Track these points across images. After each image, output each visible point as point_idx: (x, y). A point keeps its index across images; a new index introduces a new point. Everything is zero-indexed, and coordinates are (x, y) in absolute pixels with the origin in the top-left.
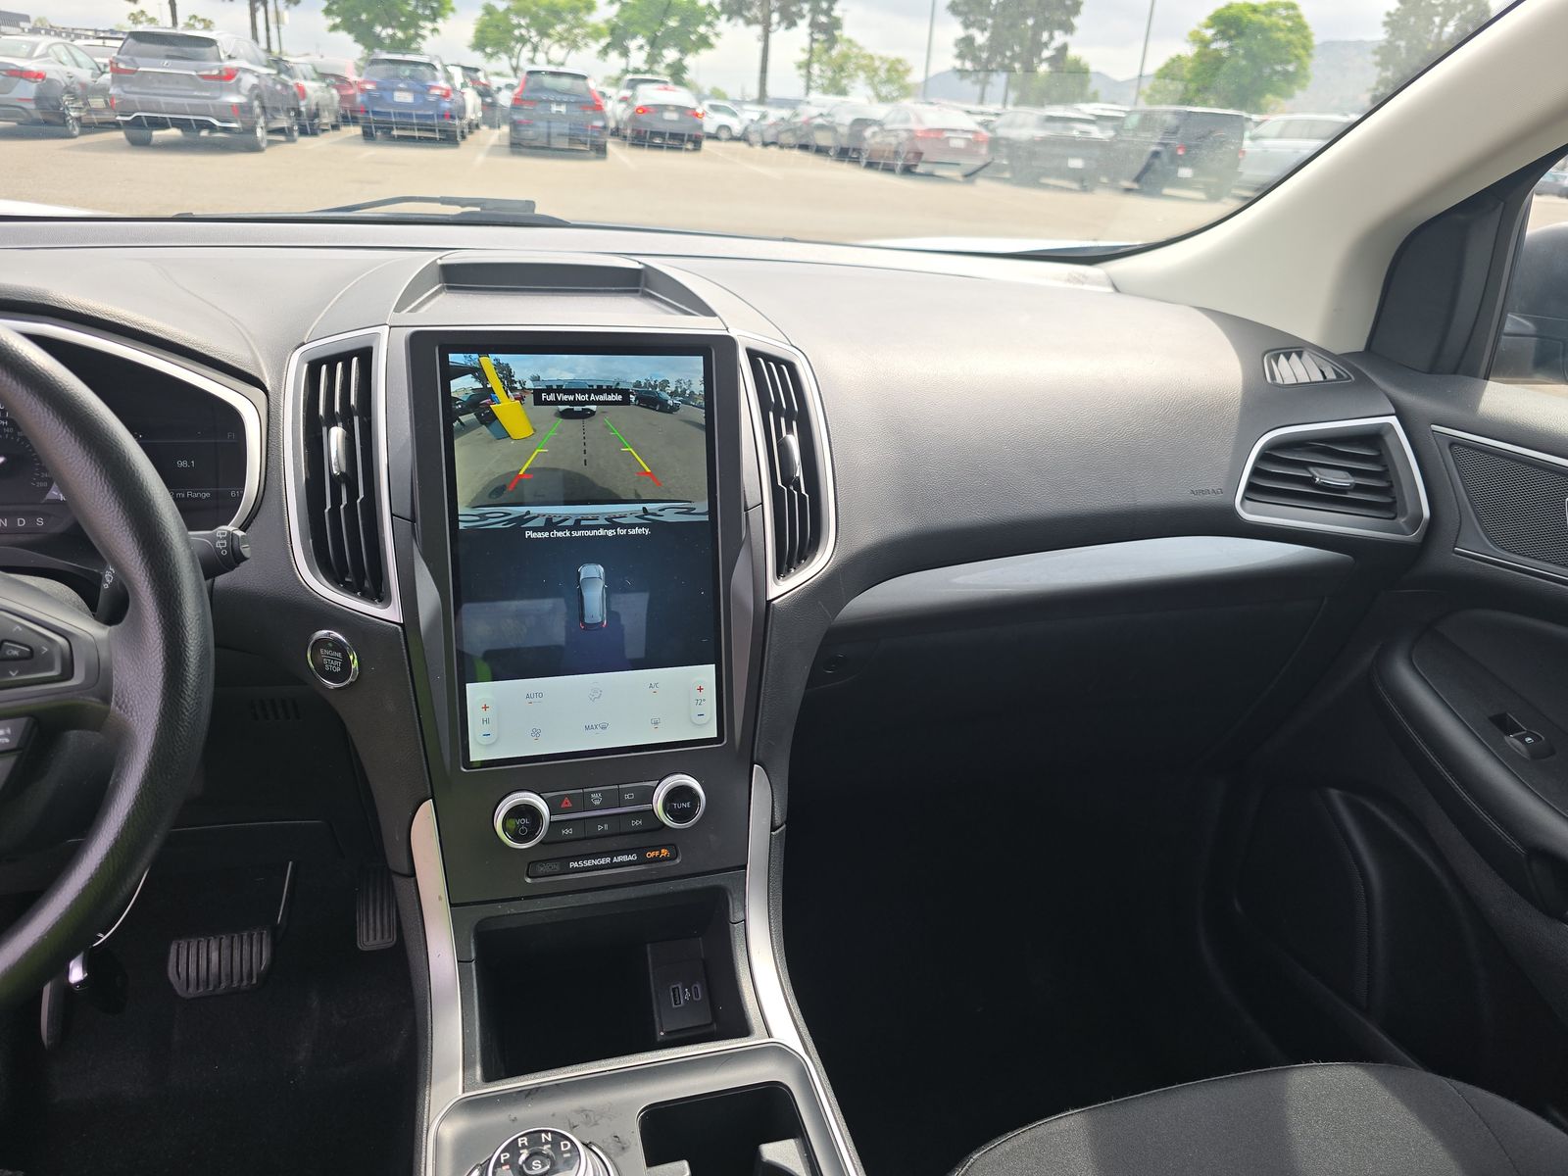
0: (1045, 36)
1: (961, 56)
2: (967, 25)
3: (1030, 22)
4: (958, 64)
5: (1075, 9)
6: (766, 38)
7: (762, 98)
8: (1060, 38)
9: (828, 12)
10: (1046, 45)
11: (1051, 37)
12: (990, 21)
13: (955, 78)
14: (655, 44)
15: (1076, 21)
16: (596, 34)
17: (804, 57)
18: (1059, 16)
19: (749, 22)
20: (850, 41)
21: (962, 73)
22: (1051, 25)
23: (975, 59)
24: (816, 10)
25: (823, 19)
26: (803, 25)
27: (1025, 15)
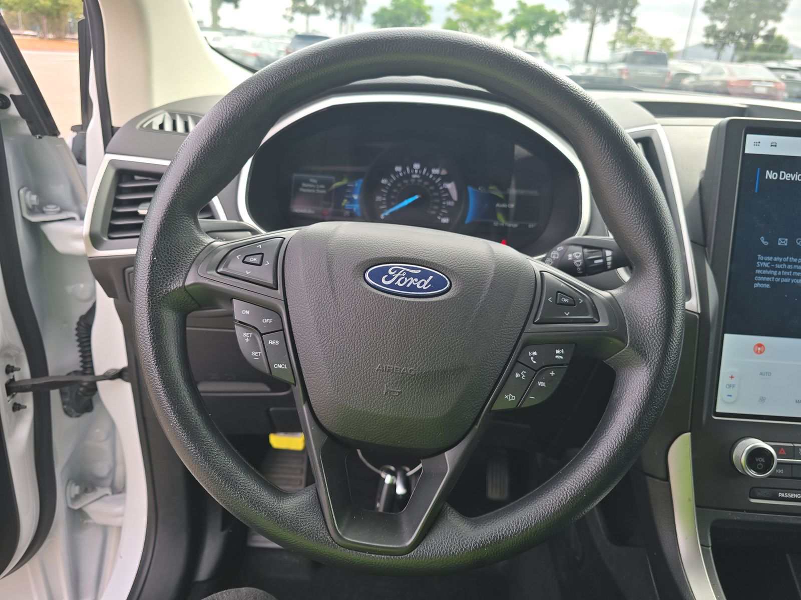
0: (762, 24)
1: (708, 36)
2: (712, 19)
3: (753, 16)
4: (704, 40)
5: (783, 8)
6: (592, 29)
7: (587, 61)
8: (771, 24)
9: (629, 14)
10: (762, 29)
11: (766, 24)
12: (727, 16)
13: (702, 50)
14: (531, 34)
15: (784, 15)
16: (501, 29)
17: (612, 39)
18: (772, 12)
19: (583, 20)
20: (640, 30)
21: (707, 46)
22: (766, 18)
23: (716, 37)
24: (622, 13)
25: (626, 18)
26: (614, 22)
27: (751, 12)
